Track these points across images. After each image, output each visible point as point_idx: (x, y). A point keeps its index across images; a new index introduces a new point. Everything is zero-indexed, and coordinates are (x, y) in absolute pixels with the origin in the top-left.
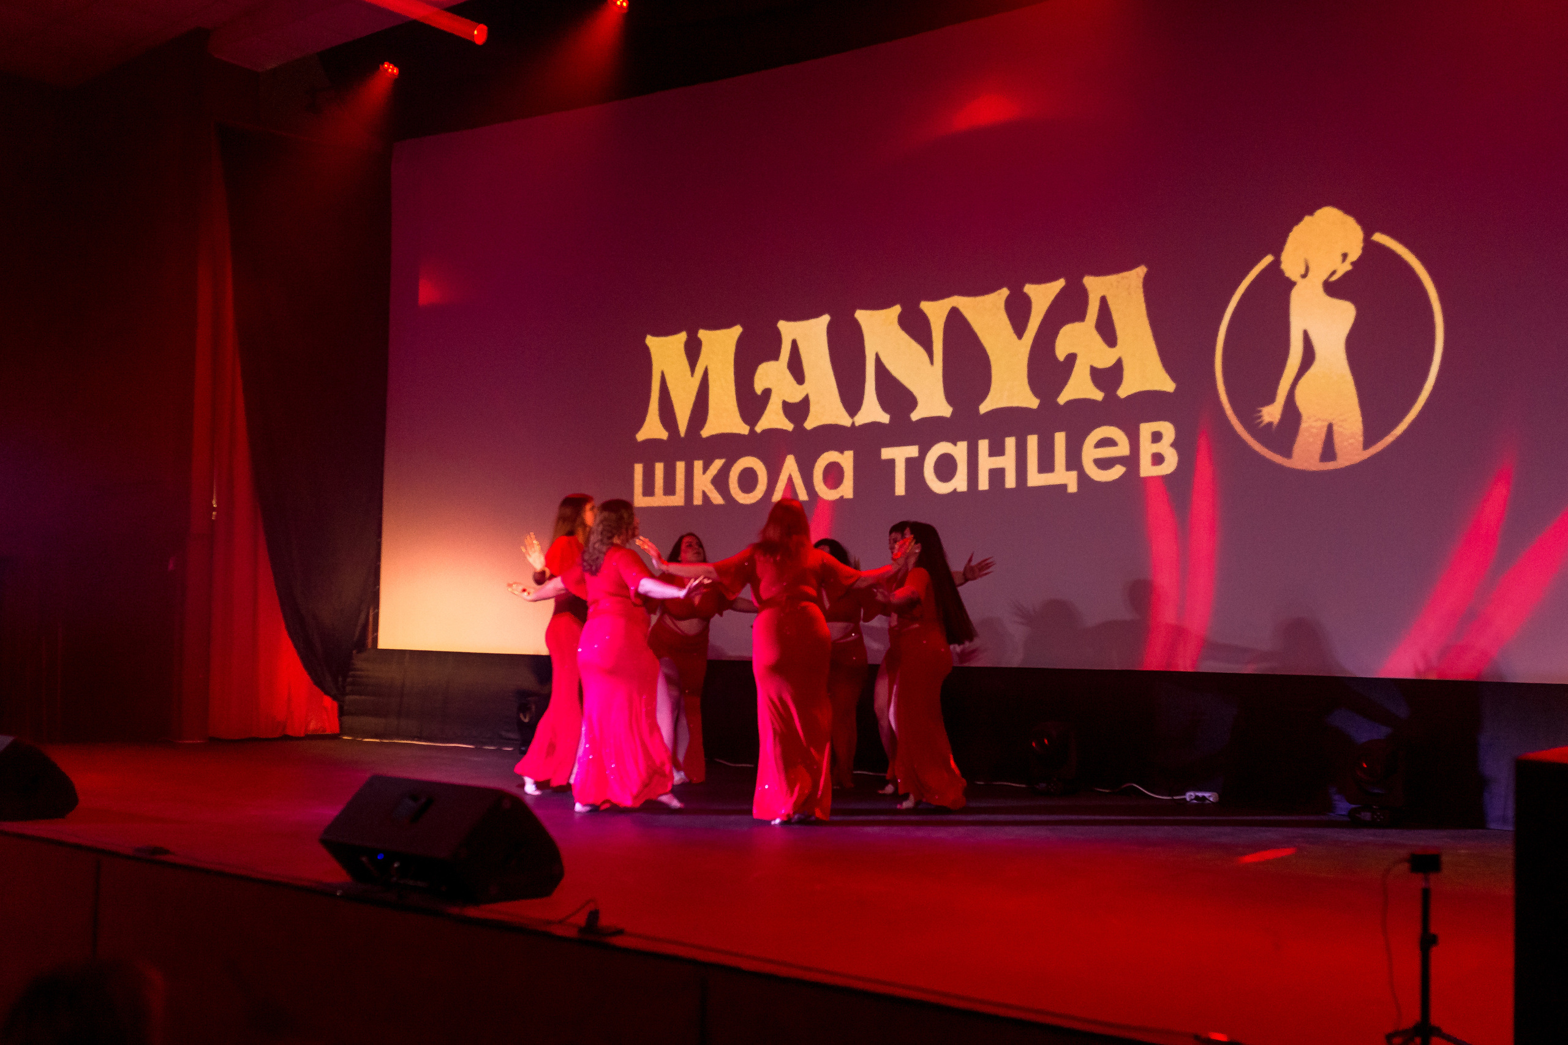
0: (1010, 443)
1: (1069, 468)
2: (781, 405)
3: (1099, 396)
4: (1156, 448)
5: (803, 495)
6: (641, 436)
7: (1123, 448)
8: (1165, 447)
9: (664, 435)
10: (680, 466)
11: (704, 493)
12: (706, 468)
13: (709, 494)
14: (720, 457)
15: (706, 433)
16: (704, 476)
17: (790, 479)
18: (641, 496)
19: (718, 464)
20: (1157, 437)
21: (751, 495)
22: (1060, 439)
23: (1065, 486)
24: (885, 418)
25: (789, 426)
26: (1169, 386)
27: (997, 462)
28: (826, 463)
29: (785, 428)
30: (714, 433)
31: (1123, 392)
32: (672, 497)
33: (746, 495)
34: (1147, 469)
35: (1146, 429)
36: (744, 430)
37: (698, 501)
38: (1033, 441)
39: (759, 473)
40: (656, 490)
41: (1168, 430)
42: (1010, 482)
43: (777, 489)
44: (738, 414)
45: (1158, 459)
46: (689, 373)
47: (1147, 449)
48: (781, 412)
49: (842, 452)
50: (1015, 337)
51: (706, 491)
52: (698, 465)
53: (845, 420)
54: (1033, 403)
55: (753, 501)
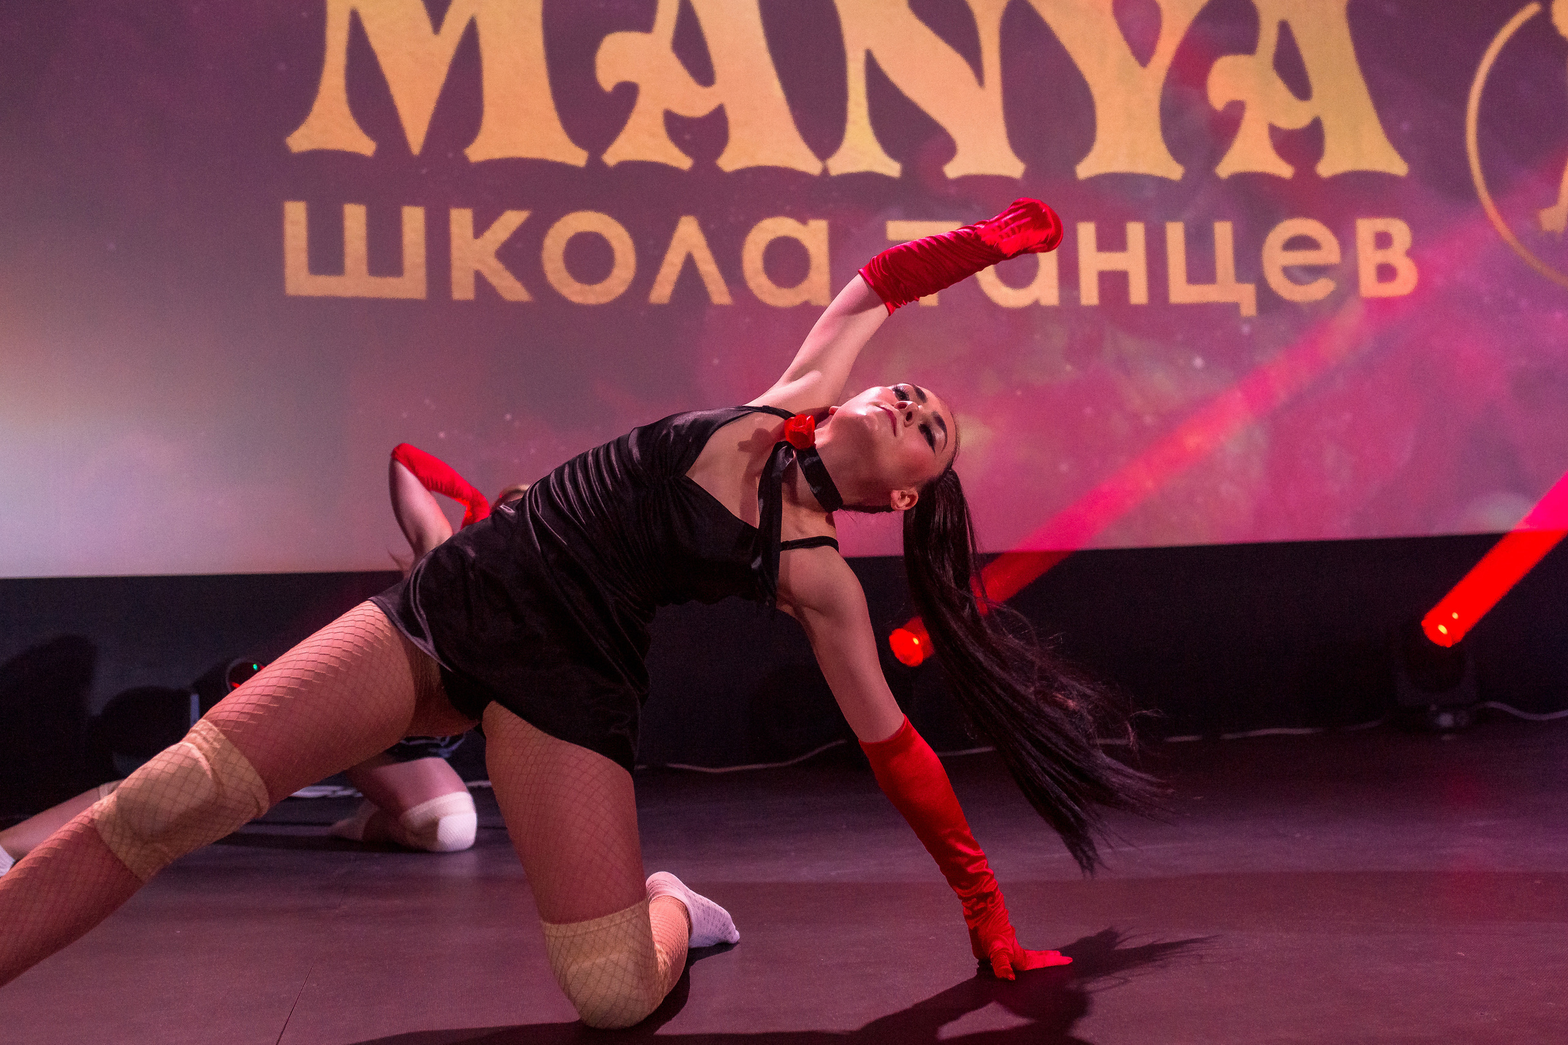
0: (1136, 232)
1: (1240, 278)
2: (660, 120)
3: (1286, 171)
4: (1381, 257)
5: (719, 292)
6: (300, 141)
7: (1330, 251)
8: (1397, 256)
9: (366, 147)
10: (413, 219)
11: (479, 277)
12: (480, 227)
13: (494, 280)
14: (517, 206)
15: (478, 152)
16: (479, 241)
17: (689, 263)
18: (304, 272)
19: (512, 220)
20: (1383, 240)
21: (598, 287)
22: (1223, 232)
23: (1236, 306)
24: (892, 168)
25: (684, 162)
26: (1398, 167)
27: (1113, 261)
28: (771, 237)
29: (674, 163)
30: (497, 154)
31: (1326, 168)
32: (392, 281)
33: (587, 287)
34: (1370, 286)
35: (1366, 228)
36: (578, 157)
37: (462, 289)
38: (1175, 234)
39: (615, 244)
40: (349, 263)
41: (1400, 231)
42: (1138, 293)
43: (660, 278)
44: (557, 124)
45: (1386, 273)
46: (426, 26)
47: (1368, 258)
48: (662, 131)
49: (803, 221)
50: (1132, 61)
51: (486, 273)
52: (461, 219)
53: (807, 162)
54: (1174, 171)
55: (604, 300)
